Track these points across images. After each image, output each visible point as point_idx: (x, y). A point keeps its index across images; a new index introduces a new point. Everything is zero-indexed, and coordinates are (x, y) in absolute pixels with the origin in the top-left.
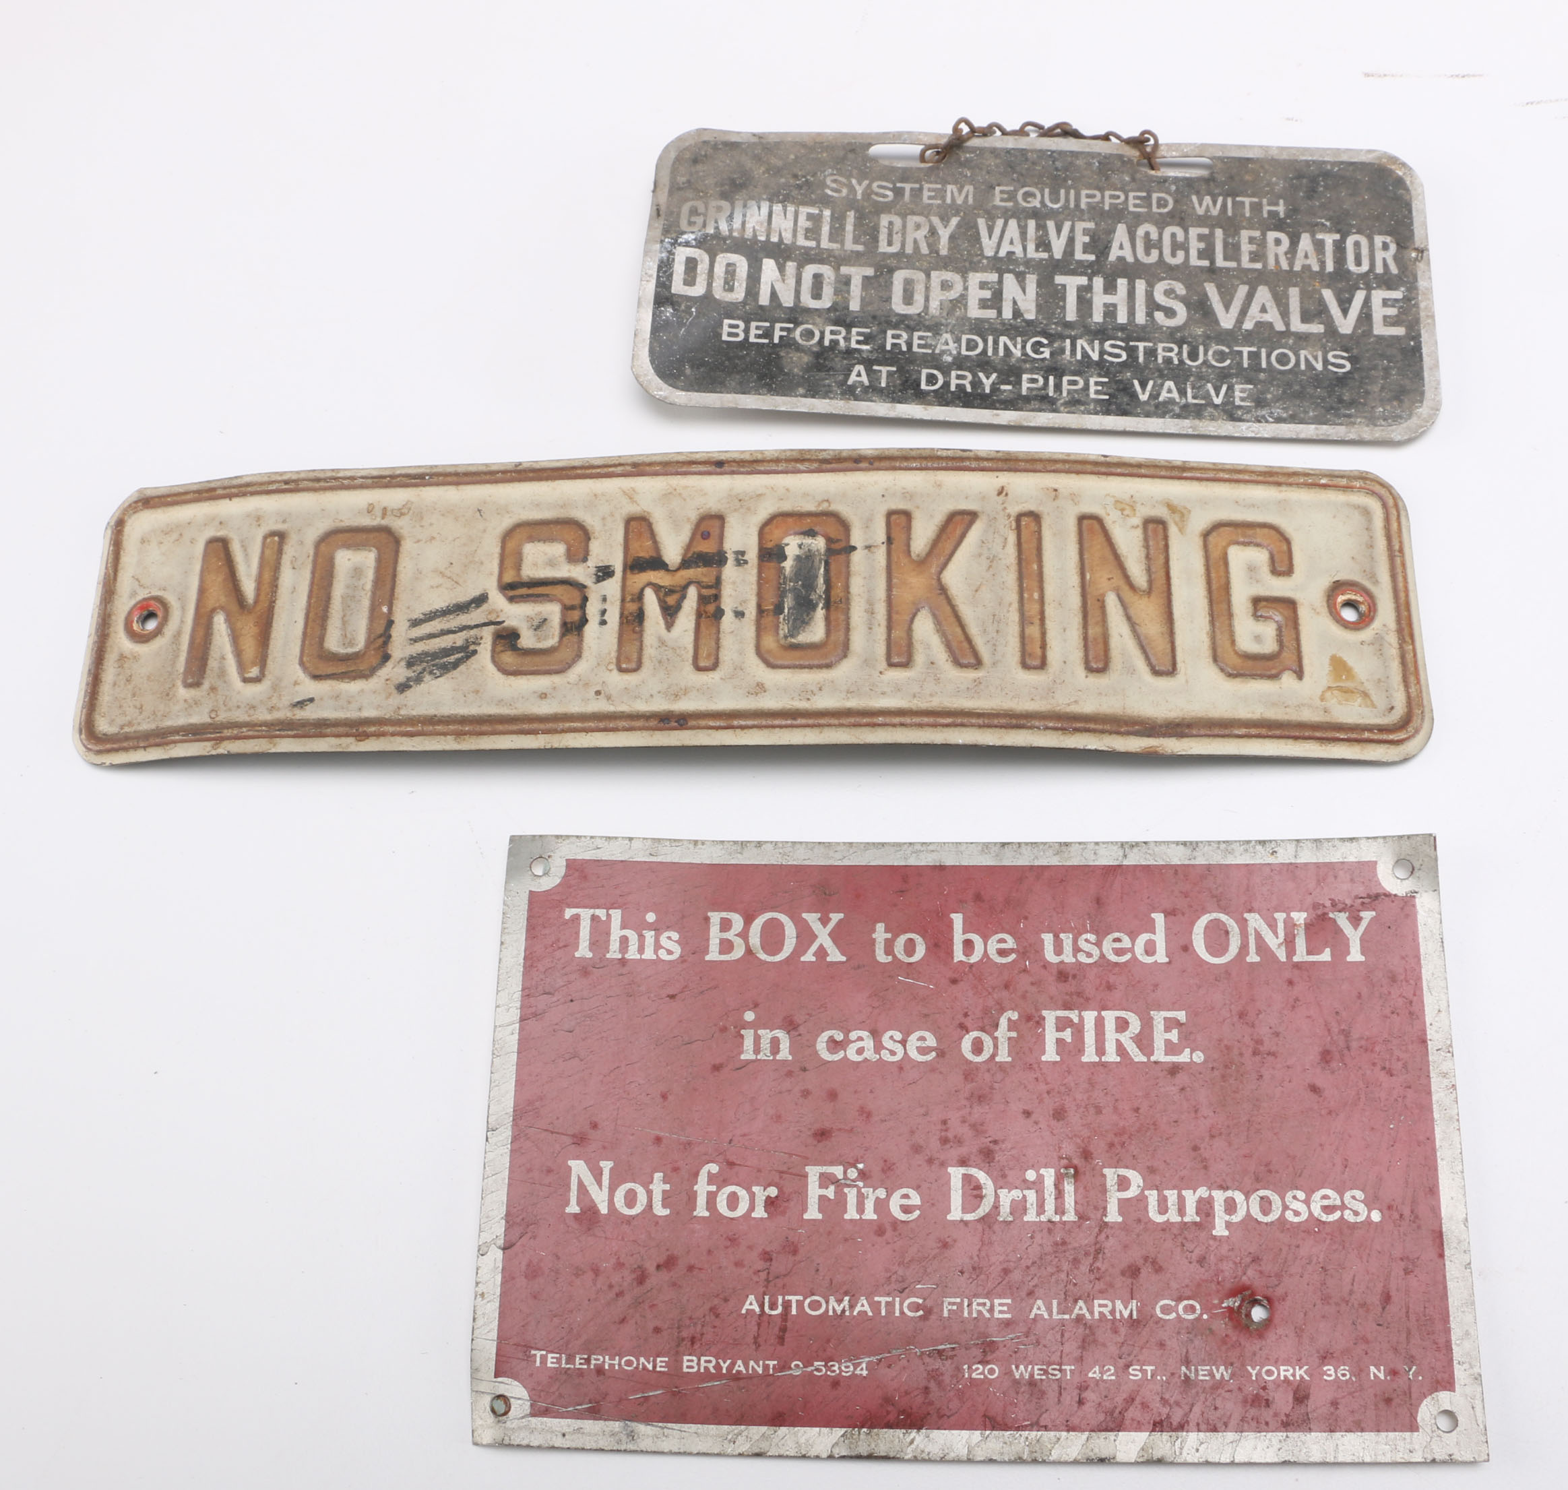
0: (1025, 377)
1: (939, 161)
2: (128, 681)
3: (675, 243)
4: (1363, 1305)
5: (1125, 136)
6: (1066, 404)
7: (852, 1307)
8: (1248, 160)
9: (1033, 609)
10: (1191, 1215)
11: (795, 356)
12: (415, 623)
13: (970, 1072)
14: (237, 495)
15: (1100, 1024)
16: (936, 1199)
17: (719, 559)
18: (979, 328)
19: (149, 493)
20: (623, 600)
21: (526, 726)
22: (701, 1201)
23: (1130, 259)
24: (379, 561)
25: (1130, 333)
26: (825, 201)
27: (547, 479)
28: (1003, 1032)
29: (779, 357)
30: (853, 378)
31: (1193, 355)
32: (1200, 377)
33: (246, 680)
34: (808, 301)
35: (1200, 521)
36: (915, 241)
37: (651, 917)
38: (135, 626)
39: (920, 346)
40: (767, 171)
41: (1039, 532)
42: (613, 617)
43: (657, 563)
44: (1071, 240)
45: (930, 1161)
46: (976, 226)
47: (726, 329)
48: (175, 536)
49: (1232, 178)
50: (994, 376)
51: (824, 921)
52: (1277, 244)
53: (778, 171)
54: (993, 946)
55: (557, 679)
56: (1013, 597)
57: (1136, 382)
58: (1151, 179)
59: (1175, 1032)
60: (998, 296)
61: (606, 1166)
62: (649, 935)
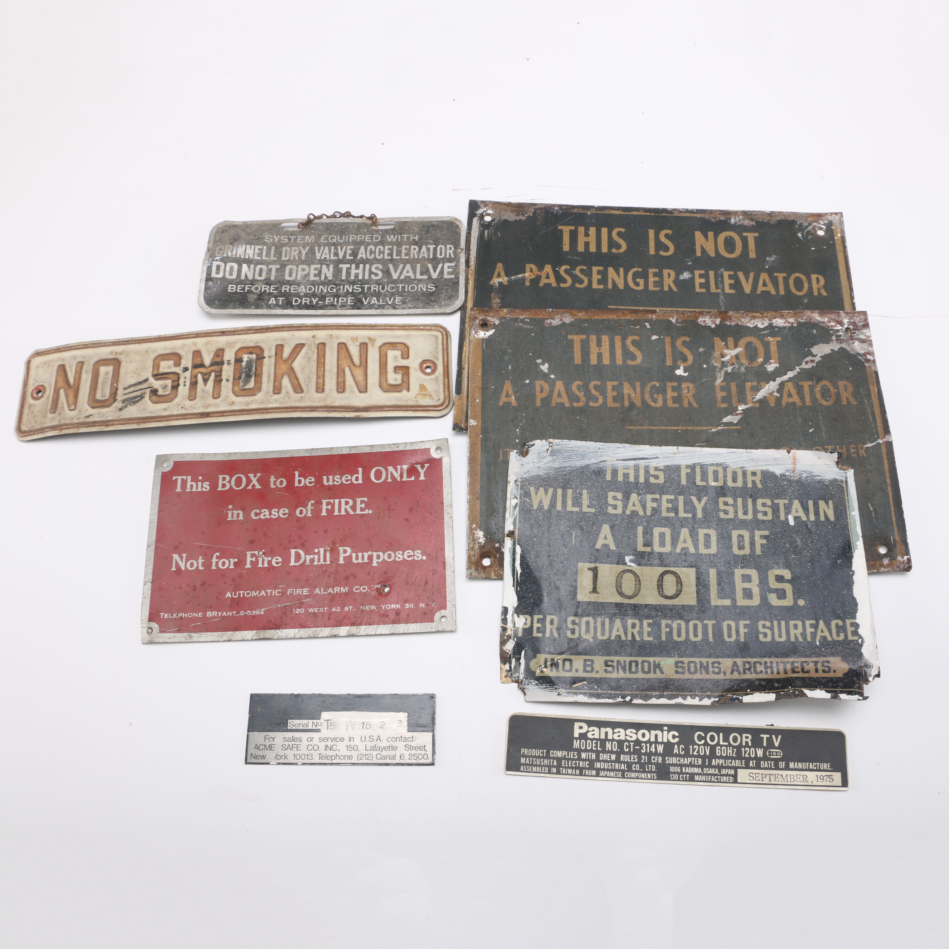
0: (327, 299)
1: (304, 228)
2: (32, 413)
3: (213, 260)
4: (419, 585)
5: (367, 216)
6: (340, 307)
7: (259, 593)
8: (407, 222)
9: (321, 373)
10: (366, 560)
11: (252, 296)
12: (125, 389)
13: (299, 519)
14: (68, 350)
15: (340, 503)
16: (287, 559)
17: (222, 363)
18: (313, 283)
19: (39, 351)
20: (191, 378)
21: (159, 419)
22: (214, 564)
23: (365, 258)
24: (114, 369)
25: (363, 282)
26: (265, 244)
27: (168, 340)
28: (309, 507)
29: (247, 296)
30: (271, 302)
31: (383, 288)
32: (385, 296)
33: (70, 410)
34: (257, 277)
35: (379, 343)
36: (294, 256)
37: (200, 478)
38: (34, 395)
39: (293, 290)
40: (246, 234)
41: (325, 349)
42: (188, 383)
43: (202, 365)
44: (345, 252)
45: (285, 548)
46: (314, 250)
47: (230, 288)
48: (47, 365)
49: (401, 228)
50: (317, 299)
51: (255, 476)
52: (414, 250)
53: (249, 234)
54: (307, 481)
55: (169, 404)
56: (315, 370)
57: (363, 298)
58: (374, 230)
59: (363, 504)
60: (320, 272)
61: (184, 555)
62: (200, 484)
